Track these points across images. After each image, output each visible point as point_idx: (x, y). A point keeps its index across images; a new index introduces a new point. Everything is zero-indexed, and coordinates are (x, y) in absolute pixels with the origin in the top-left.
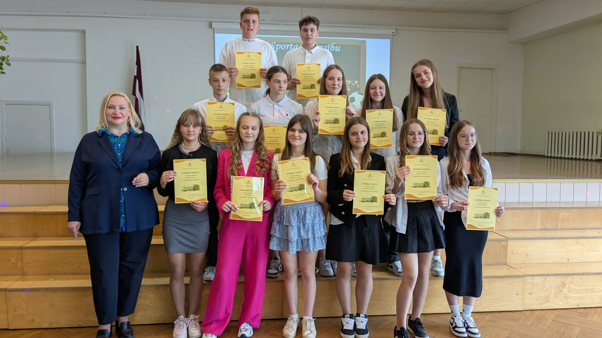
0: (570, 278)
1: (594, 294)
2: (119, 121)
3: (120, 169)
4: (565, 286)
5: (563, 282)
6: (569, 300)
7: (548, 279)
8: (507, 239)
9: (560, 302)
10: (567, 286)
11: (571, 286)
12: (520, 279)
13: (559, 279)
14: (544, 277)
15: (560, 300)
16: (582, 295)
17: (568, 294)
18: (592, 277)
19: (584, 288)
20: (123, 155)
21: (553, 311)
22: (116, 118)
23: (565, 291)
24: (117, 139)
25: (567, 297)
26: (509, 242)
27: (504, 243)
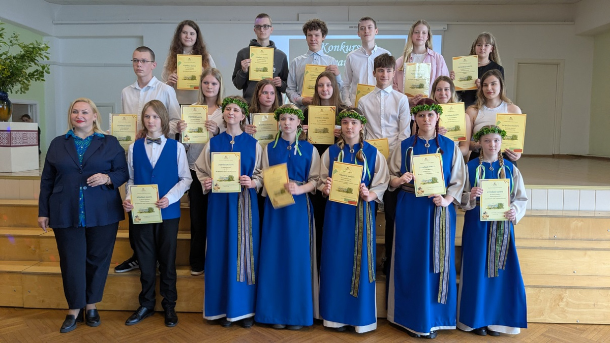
0: (568, 291)
1: (596, 310)
2: (82, 125)
3: (80, 169)
4: (562, 299)
5: (560, 295)
6: (567, 315)
7: (542, 291)
9: (557, 316)
10: (564, 300)
11: (570, 300)
13: (556, 292)
14: (538, 289)
15: (557, 314)
16: (582, 310)
17: (566, 308)
18: (595, 292)
19: (585, 303)
20: (83, 157)
21: (547, 325)
22: (79, 122)
23: (562, 304)
24: (81, 142)
25: (565, 311)
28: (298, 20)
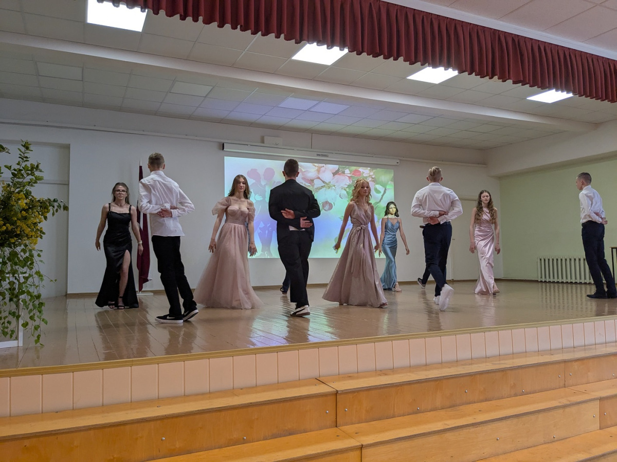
28: (263, 143)
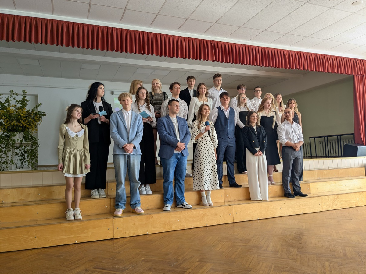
1: (345, 202)
5: (335, 198)
6: (338, 205)
8: (309, 183)
12: (320, 198)
13: (333, 197)
14: (328, 196)
16: (341, 203)
17: (337, 203)
18: (344, 195)
19: (342, 200)
23: (336, 201)
26: (311, 183)
27: (309, 184)
